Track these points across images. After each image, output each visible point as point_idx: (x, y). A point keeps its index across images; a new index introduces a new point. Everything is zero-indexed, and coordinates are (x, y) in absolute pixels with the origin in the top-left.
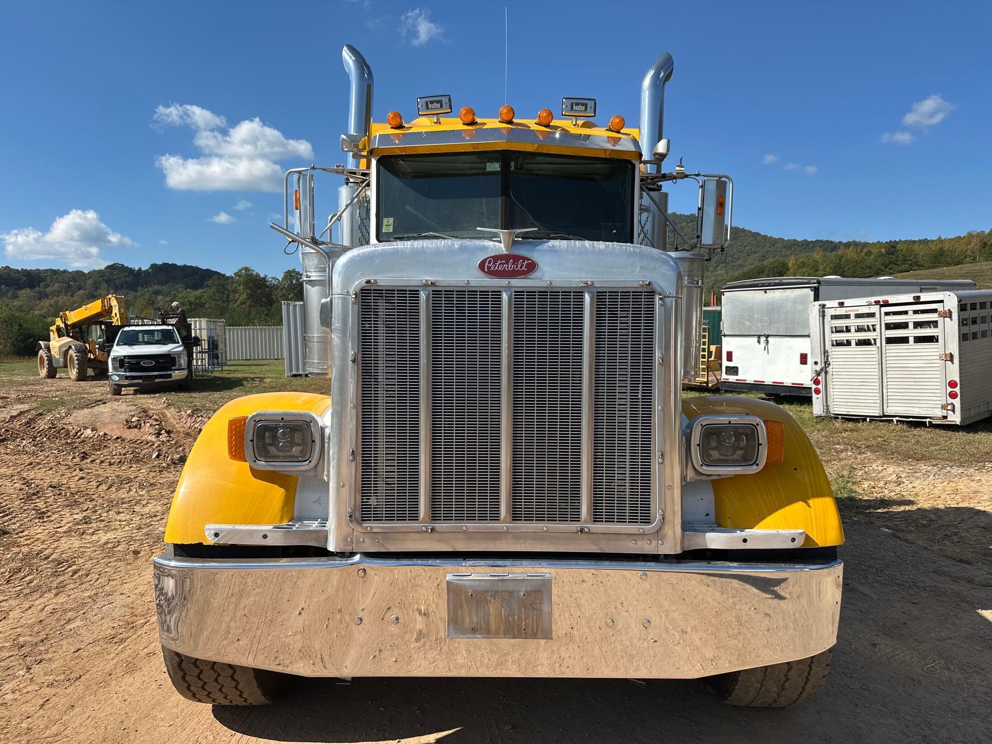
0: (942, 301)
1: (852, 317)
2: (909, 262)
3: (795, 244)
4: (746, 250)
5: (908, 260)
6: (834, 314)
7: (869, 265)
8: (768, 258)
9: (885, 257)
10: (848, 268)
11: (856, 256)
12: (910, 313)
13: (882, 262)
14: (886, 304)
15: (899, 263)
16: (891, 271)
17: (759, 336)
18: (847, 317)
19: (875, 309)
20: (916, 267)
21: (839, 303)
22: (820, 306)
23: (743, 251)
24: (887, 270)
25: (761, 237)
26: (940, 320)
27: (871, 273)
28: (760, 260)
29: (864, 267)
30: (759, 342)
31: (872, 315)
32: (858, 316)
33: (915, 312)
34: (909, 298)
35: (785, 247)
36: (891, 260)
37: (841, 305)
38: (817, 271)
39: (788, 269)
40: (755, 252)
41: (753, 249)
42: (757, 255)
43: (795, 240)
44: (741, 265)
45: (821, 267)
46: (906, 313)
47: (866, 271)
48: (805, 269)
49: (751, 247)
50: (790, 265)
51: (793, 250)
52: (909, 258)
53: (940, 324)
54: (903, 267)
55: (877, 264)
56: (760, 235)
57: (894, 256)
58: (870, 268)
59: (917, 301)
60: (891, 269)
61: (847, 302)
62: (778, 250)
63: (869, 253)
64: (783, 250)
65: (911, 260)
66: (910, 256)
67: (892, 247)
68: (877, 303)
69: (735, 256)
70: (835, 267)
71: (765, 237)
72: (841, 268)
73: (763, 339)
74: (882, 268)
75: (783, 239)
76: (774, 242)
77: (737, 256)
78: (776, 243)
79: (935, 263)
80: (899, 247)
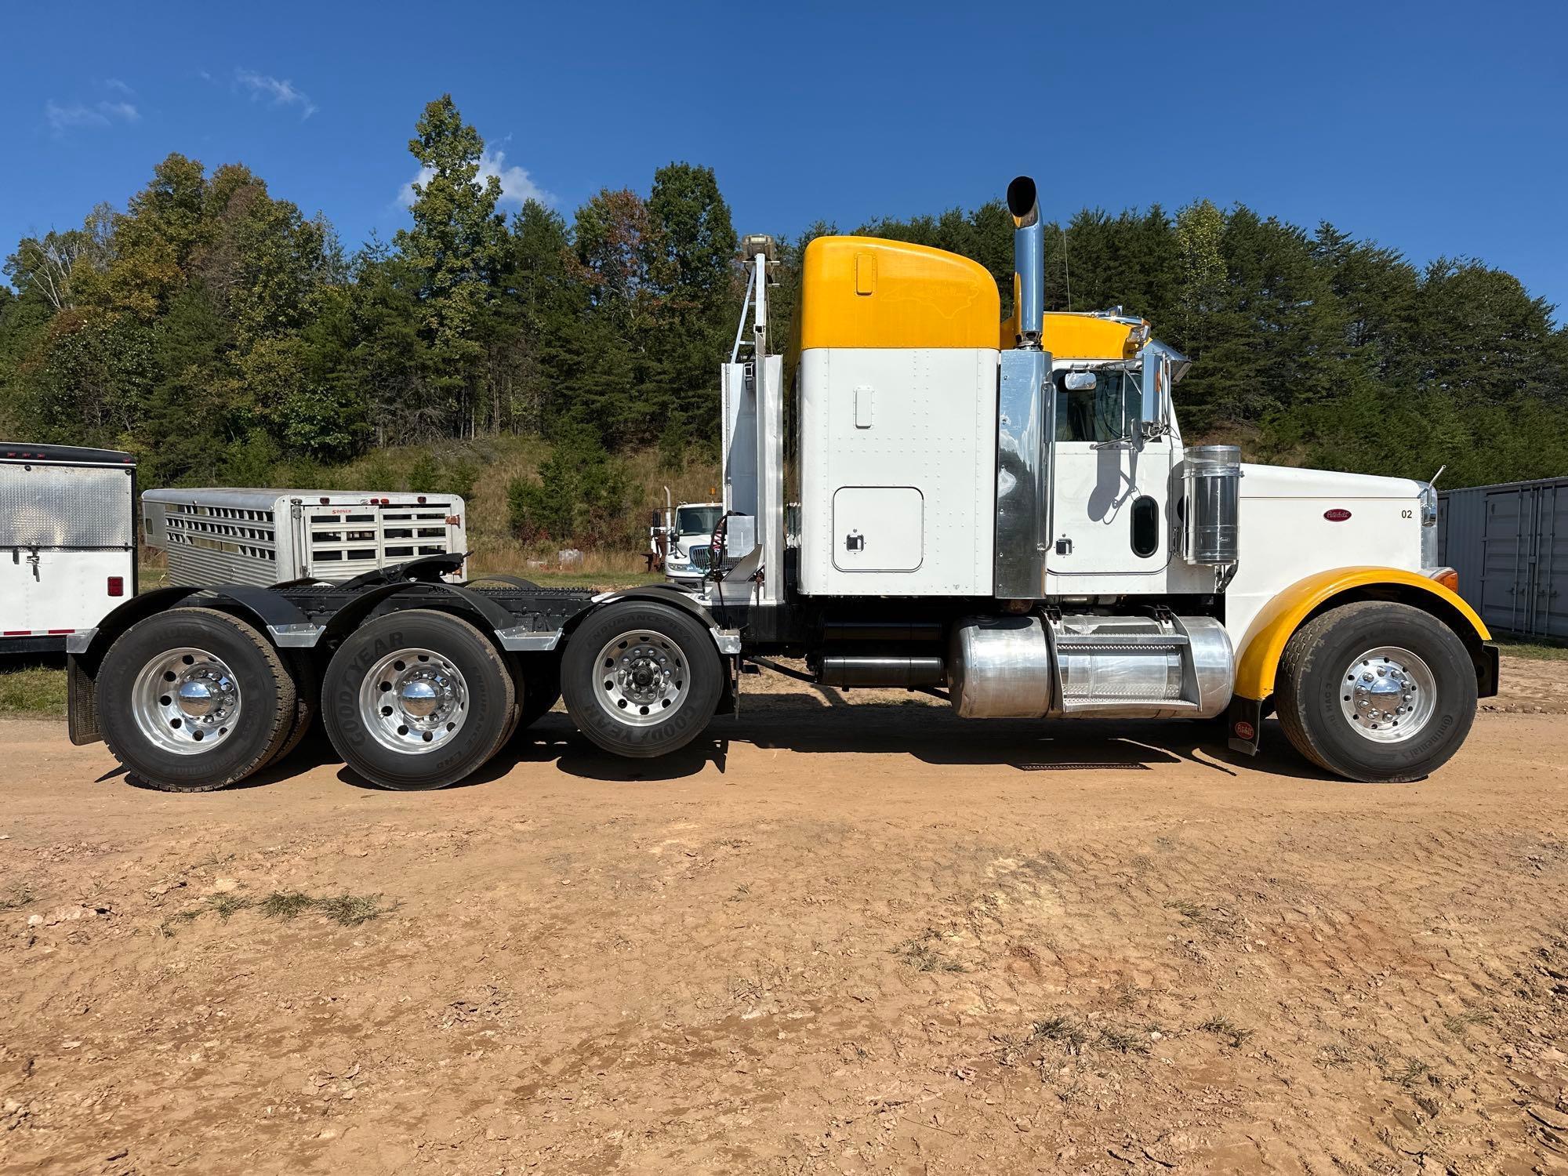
0: (448, 505)
1: (343, 519)
6: (315, 514)
12: (414, 517)
14: (385, 505)
17: (15, 550)
18: (336, 519)
19: (374, 510)
21: (322, 500)
22: (292, 501)
26: (448, 528)
30: (16, 559)
31: (370, 518)
32: (350, 519)
33: (420, 517)
34: (412, 498)
37: (325, 502)
46: (408, 517)
53: (448, 532)
59: (422, 503)
61: (335, 498)
68: (374, 502)
73: (24, 555)
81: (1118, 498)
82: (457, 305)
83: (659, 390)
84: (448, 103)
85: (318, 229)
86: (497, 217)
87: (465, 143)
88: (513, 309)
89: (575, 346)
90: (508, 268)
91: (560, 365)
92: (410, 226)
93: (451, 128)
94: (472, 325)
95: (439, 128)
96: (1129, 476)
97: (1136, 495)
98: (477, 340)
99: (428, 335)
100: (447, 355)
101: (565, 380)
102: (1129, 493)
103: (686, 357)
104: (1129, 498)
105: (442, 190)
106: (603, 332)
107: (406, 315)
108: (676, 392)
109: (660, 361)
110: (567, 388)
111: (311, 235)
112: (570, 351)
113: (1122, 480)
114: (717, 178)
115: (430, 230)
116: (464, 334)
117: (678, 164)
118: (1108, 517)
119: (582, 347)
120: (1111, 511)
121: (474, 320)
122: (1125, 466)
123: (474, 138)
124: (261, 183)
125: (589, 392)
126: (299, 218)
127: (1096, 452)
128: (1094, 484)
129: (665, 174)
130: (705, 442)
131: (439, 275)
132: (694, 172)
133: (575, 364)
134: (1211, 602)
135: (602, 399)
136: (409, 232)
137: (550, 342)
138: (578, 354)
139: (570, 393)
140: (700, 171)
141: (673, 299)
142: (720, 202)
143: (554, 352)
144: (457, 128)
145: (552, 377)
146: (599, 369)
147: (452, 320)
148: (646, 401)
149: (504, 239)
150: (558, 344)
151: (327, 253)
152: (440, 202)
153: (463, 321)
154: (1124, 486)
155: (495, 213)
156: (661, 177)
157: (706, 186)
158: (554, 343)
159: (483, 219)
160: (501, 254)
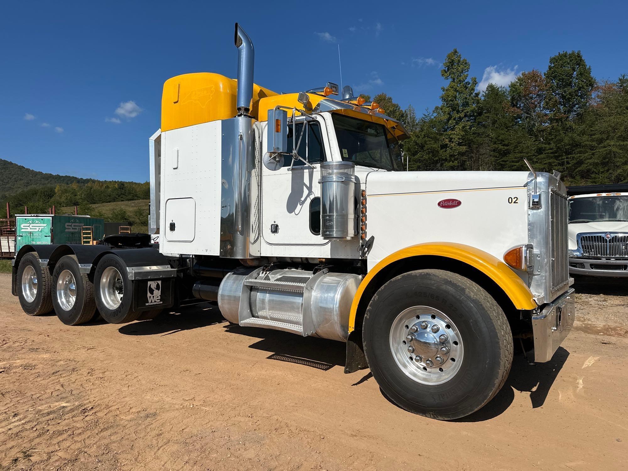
2: (132, 194)
3: (51, 177)
4: (14, 178)
5: (131, 193)
7: (108, 194)
8: (31, 184)
9: (118, 190)
10: (96, 195)
11: (99, 188)
13: (117, 193)
15: (126, 194)
16: (122, 199)
20: (136, 198)
23: (11, 177)
24: (120, 198)
25: (25, 170)
27: (110, 199)
28: (25, 185)
29: (106, 195)
35: (43, 178)
36: (122, 192)
38: (76, 196)
39: (55, 193)
40: (21, 179)
41: (19, 177)
42: (22, 182)
43: (51, 174)
44: (10, 188)
45: (78, 193)
47: (108, 198)
48: (67, 194)
49: (17, 176)
50: (56, 191)
51: (49, 180)
52: (132, 192)
54: (130, 197)
55: (114, 194)
56: (25, 168)
57: (123, 190)
58: (110, 196)
60: (122, 198)
62: (39, 179)
63: (107, 187)
64: (42, 180)
65: (133, 193)
66: (132, 191)
67: (122, 185)
69: (5, 181)
70: (88, 194)
71: (28, 170)
72: (91, 195)
74: (117, 197)
75: (42, 172)
76: (35, 174)
77: (7, 181)
78: (37, 175)
79: (146, 196)
80: (126, 185)
81: (303, 199)
82: (457, 133)
83: (548, 157)
84: (456, 52)
85: (406, 112)
86: (476, 93)
87: (462, 66)
88: (482, 130)
89: (506, 142)
90: (480, 114)
91: (499, 151)
92: (440, 103)
93: (456, 62)
94: (463, 140)
95: (452, 63)
96: (308, 185)
97: (312, 197)
98: (465, 145)
99: (444, 146)
100: (451, 154)
101: (502, 158)
102: (308, 195)
103: (561, 140)
104: (308, 198)
105: (453, 87)
106: (520, 134)
107: (436, 140)
108: (556, 158)
109: (549, 144)
110: (503, 161)
111: (403, 114)
112: (504, 145)
113: (305, 188)
114: (582, 54)
115: (447, 104)
116: (460, 144)
117: (561, 53)
118: (297, 211)
119: (509, 142)
120: (299, 207)
121: (463, 138)
122: (306, 181)
123: (466, 63)
124: (390, 98)
125: (513, 162)
126: (399, 109)
127: (291, 172)
128: (290, 191)
129: (554, 59)
130: (572, 180)
131: (450, 122)
132: (569, 55)
133: (506, 150)
134: (359, 265)
135: (517, 164)
136: (440, 106)
137: (496, 142)
138: (507, 145)
139: (503, 163)
140: (573, 53)
141: (555, 115)
142: (584, 66)
143: (497, 146)
144: (459, 61)
145: (496, 157)
146: (517, 151)
147: (454, 139)
148: (541, 163)
149: (478, 102)
150: (499, 142)
151: (409, 120)
152: (451, 93)
153: (459, 139)
154: (306, 192)
155: (475, 92)
156: (552, 60)
157: (577, 60)
158: (497, 142)
159: (470, 95)
160: (476, 109)
